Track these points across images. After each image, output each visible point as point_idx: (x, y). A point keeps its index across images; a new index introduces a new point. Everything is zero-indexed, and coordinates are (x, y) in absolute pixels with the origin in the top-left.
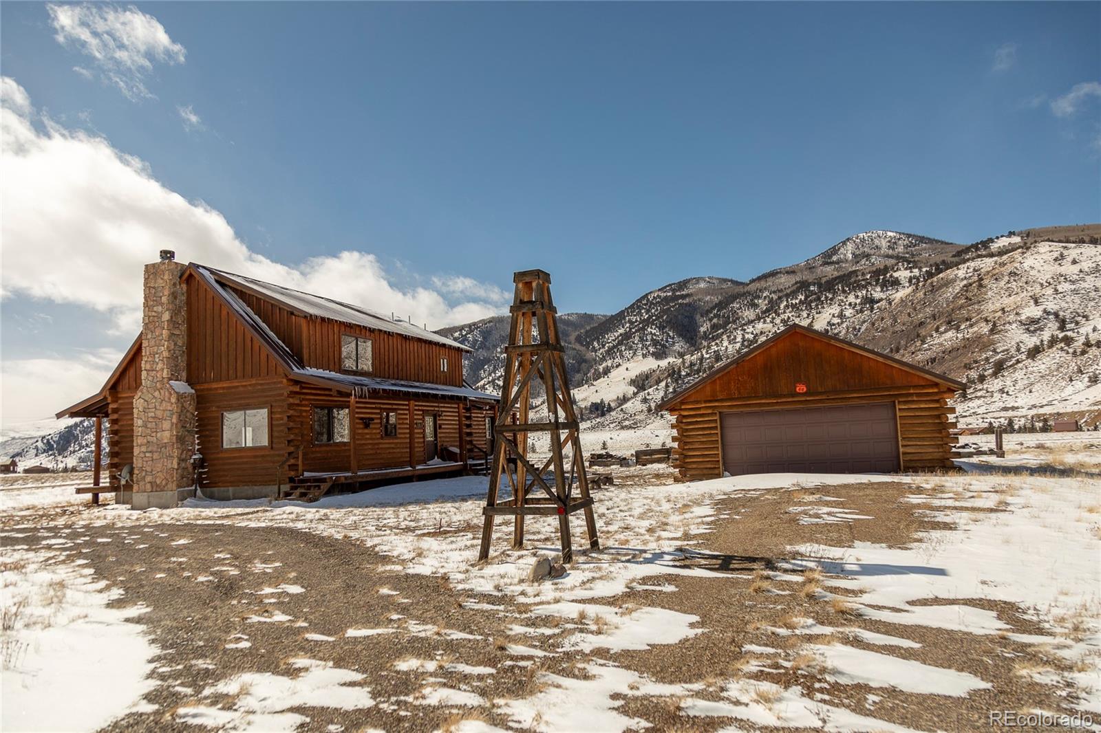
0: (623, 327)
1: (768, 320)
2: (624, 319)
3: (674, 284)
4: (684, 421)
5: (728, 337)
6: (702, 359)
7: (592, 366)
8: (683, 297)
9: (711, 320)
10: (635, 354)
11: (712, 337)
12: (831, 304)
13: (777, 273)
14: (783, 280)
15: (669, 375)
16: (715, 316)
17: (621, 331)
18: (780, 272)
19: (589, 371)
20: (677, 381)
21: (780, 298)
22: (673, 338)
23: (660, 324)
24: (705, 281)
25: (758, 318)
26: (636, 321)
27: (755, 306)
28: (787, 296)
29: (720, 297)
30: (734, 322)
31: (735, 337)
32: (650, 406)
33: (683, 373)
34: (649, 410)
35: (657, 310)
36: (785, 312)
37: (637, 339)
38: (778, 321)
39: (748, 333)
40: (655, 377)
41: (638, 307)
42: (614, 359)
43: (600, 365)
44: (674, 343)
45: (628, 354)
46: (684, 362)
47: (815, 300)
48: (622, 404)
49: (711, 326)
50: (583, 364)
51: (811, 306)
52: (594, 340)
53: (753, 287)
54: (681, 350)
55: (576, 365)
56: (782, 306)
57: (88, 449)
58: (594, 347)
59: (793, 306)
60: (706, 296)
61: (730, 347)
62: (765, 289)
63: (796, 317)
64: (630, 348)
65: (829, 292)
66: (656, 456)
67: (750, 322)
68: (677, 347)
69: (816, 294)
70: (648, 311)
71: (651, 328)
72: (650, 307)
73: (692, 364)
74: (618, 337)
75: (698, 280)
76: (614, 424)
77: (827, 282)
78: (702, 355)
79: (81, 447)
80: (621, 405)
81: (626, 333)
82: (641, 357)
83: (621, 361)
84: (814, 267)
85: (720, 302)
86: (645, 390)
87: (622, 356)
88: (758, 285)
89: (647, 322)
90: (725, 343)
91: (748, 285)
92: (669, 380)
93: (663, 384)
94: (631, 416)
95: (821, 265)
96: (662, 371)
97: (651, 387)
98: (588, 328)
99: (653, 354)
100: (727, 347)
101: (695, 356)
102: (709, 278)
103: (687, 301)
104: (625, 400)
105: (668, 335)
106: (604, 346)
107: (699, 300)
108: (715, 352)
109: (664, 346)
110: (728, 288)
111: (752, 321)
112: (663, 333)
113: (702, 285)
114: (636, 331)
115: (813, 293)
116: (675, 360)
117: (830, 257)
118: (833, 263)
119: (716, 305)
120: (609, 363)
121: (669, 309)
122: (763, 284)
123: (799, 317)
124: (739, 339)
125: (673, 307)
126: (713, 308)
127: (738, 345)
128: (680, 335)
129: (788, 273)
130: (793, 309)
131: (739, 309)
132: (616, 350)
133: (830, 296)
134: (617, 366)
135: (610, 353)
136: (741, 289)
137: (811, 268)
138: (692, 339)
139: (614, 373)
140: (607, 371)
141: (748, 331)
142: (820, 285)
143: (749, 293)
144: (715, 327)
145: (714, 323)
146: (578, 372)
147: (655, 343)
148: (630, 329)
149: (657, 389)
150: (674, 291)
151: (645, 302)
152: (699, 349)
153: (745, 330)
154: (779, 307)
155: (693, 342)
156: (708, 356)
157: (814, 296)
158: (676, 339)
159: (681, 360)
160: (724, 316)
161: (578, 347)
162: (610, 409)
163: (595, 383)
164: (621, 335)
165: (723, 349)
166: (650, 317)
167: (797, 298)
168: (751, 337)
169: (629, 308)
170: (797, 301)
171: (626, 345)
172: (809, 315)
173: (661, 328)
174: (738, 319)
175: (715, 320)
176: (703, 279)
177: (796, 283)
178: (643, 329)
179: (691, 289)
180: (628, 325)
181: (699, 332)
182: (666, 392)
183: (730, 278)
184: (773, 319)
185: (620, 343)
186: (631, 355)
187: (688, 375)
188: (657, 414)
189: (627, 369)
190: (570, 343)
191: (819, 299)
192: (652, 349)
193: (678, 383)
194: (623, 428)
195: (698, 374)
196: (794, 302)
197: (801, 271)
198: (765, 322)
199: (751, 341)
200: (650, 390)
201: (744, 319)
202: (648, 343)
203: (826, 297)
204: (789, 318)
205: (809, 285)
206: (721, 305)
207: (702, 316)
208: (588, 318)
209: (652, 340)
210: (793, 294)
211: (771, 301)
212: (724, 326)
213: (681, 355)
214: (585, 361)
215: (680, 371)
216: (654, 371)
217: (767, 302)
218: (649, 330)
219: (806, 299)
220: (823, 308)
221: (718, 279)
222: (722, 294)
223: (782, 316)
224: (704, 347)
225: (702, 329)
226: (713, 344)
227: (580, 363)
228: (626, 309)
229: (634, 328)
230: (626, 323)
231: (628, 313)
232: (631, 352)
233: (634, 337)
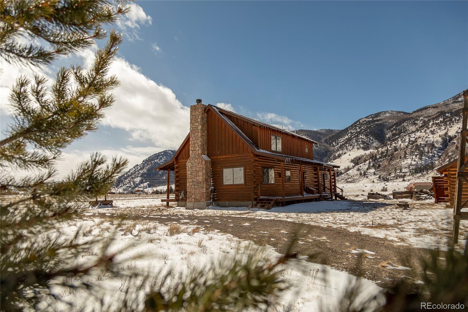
0: (347, 135)
1: (423, 131)
2: (348, 131)
3: (373, 115)
4: (452, 177)
5: (401, 139)
6: (387, 150)
7: (332, 154)
8: (378, 121)
9: (392, 131)
10: (353, 148)
11: (393, 139)
12: (458, 122)
13: (428, 108)
14: (431, 111)
15: (371, 158)
16: (394, 129)
17: (347, 137)
18: (429, 107)
19: (331, 156)
20: (374, 160)
21: (429, 120)
22: (372, 140)
23: (366, 134)
24: (389, 113)
25: (417, 130)
26: (354, 132)
27: (415, 124)
28: (433, 119)
29: (397, 120)
30: (404, 132)
31: (405, 139)
32: (361, 172)
33: (378, 157)
34: (361, 174)
35: (364, 127)
36: (432, 127)
38: (428, 131)
39: (412, 137)
40: (363, 158)
41: (355, 126)
42: (343, 150)
43: (336, 153)
44: (373, 142)
45: (350, 148)
46: (378, 152)
47: (449, 121)
48: (347, 171)
49: (392, 135)
50: (328, 153)
51: (446, 124)
52: (333, 141)
53: (414, 115)
54: (376, 146)
55: (325, 153)
56: (430, 124)
57: (126, 186)
58: (333, 145)
59: (437, 124)
60: (390, 120)
61: (402, 145)
62: (421, 116)
63: (438, 129)
64: (351, 145)
65: (457, 117)
66: (404, 195)
67: (413, 132)
68: (375, 144)
69: (449, 117)
70: (360, 128)
71: (362, 136)
72: (361, 126)
73: (382, 153)
74: (345, 140)
75: (385, 112)
76: (343, 181)
77: (456, 111)
78: (388, 148)
79: (124, 185)
80: (346, 171)
81: (349, 138)
82: (356, 149)
83: (346, 151)
84: (448, 104)
85: (397, 123)
86: (358, 165)
87: (347, 149)
88: (417, 114)
89: (359, 133)
90: (400, 142)
91: (412, 114)
92: (371, 160)
93: (368, 162)
94: (352, 177)
95: (452, 103)
96: (367, 156)
97: (361, 163)
98: (330, 136)
99: (362, 148)
100: (401, 145)
101: (384, 149)
102: (391, 111)
103: (380, 122)
104: (348, 169)
105: (370, 139)
106: (338, 144)
107: (386, 122)
108: (394, 147)
109: (368, 144)
110: (401, 116)
111: (414, 132)
112: (367, 138)
113: (388, 115)
114: (354, 137)
115: (447, 117)
116: (374, 151)
117: (457, 99)
118: (459, 102)
119: (395, 124)
120: (341, 152)
121: (370, 127)
122: (420, 113)
123: (440, 129)
124: (407, 140)
125: (372, 125)
126: (393, 126)
127: (406, 144)
128: (376, 139)
129: (433, 107)
130: (436, 125)
131: (407, 126)
132: (344, 146)
133: (458, 118)
134: (345, 154)
135: (341, 147)
136: (408, 116)
137: (446, 105)
138: (382, 140)
139: (343, 157)
140: (339, 156)
141: (412, 136)
142: (452, 113)
143: (412, 118)
144: (394, 135)
145: (394, 133)
146: (326, 156)
147: (363, 143)
148: (351, 136)
149: (365, 164)
150: (373, 118)
151: (358, 123)
152: (386, 145)
153: (410, 136)
154: (429, 125)
155: (383, 142)
156: (391, 149)
157: (448, 119)
158: (374, 140)
159: (377, 150)
160: (399, 129)
161: (326, 144)
162: (341, 173)
163: (334, 161)
164: (346, 139)
165: (399, 145)
166: (361, 131)
167: (438, 120)
168: (413, 139)
170: (439, 121)
171: (349, 144)
172: (445, 128)
173: (367, 135)
174: (406, 130)
175: (394, 132)
176: (388, 112)
177: (438, 112)
178: (358, 136)
179: (382, 117)
180: (350, 134)
181: (386, 137)
182: (369, 166)
183: (402, 111)
184: (426, 130)
185: (346, 143)
186: (352, 148)
187: (380, 158)
188: (365, 176)
189: (349, 155)
190: (322, 143)
191: (451, 120)
192: (362, 146)
193: (375, 162)
194: (347, 182)
195: (385, 157)
196: (437, 122)
197: (441, 106)
198: (421, 132)
199: (414, 141)
200: (361, 165)
201: (409, 131)
202: (360, 143)
203: (455, 119)
204: (434, 130)
205: (446, 113)
206: (397, 124)
207: (387, 130)
208: (331, 131)
209: (362, 141)
210: (437, 118)
211: (424, 122)
212: (399, 134)
213: (377, 148)
214: (329, 151)
215: (376, 156)
216: (363, 156)
217: (422, 122)
218: (360, 136)
219: (444, 120)
220: (454, 124)
221: (396, 111)
222: (398, 119)
223: (431, 129)
224: (389, 144)
225: (387, 136)
226: (393, 143)
227: (326, 152)
228: (349, 127)
229: (353, 136)
230: (349, 133)
231: (350, 129)
232: (351, 147)
233: (353, 140)
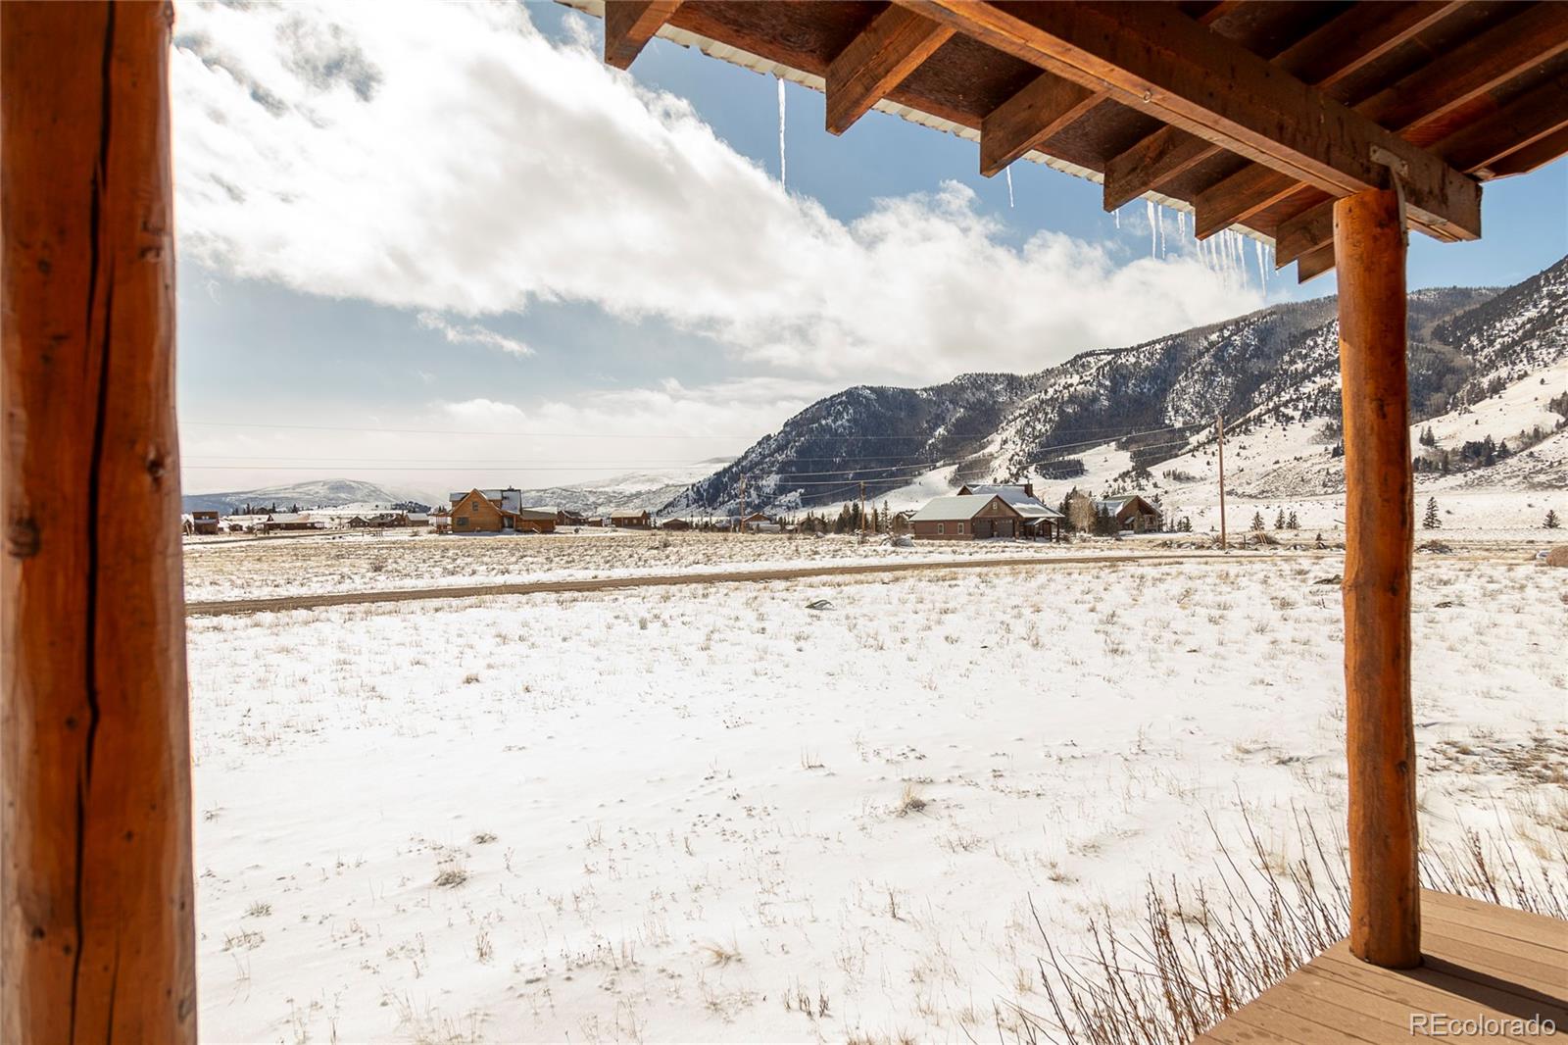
0: (1535, 306)
2: (1539, 290)
7: (1465, 380)
17: (1532, 313)
19: (1459, 388)
42: (1514, 364)
43: (1483, 376)
45: (1543, 354)
48: (1531, 445)
52: (1471, 333)
55: (1434, 378)
57: (738, 501)
58: (1470, 346)
64: (1551, 343)
74: (1524, 324)
76: (1515, 480)
79: (731, 497)
80: (1527, 446)
81: (1542, 316)
83: (1528, 368)
87: (1531, 359)
94: (1551, 466)
98: (1459, 313)
104: (1538, 436)
106: (1491, 343)
120: (1503, 372)
132: (1518, 349)
134: (1520, 378)
135: (1506, 354)
139: (1512, 390)
140: (1497, 387)
146: (1438, 389)
148: (1552, 309)
161: (1437, 346)
162: (1505, 453)
163: (1472, 408)
164: (1530, 320)
169: (1549, 270)
171: (1541, 338)
180: (1546, 302)
185: (1529, 335)
186: (1552, 356)
189: (1542, 382)
190: (1422, 341)
194: (1533, 486)
208: (1462, 295)
214: (1453, 371)
227: (1441, 375)
228: (1542, 273)
229: (1559, 307)
230: (1541, 298)
231: (1547, 280)
232: (1552, 350)
233: (1561, 323)
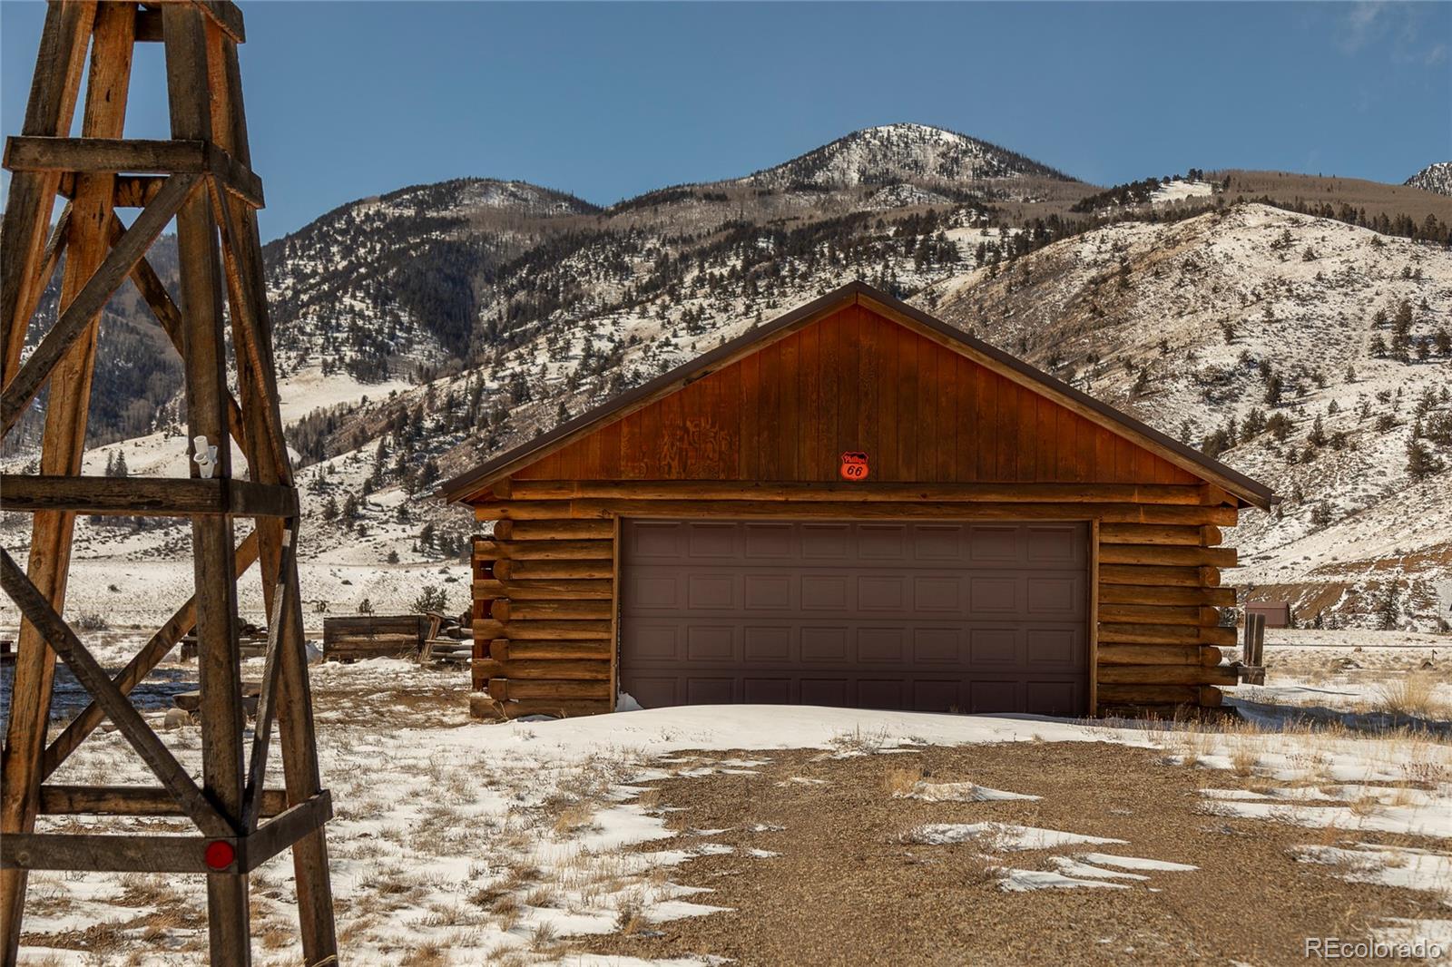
1: (653, 310)
3: (423, 188)
5: (552, 342)
6: (479, 391)
8: (445, 225)
9: (510, 293)
10: (302, 360)
11: (510, 336)
12: (802, 288)
13: (684, 195)
14: (695, 214)
15: (390, 426)
16: (523, 284)
18: (691, 194)
20: (409, 442)
21: (684, 258)
22: (409, 330)
23: (378, 289)
24: (504, 190)
25: (629, 303)
26: (314, 273)
27: (623, 270)
28: (703, 255)
29: (538, 238)
30: (568, 305)
31: (568, 343)
32: (332, 503)
33: (428, 424)
34: (330, 513)
35: (372, 250)
36: (693, 295)
37: (311, 323)
38: (675, 314)
39: (600, 337)
40: (352, 426)
41: (324, 237)
44: (410, 342)
46: (431, 396)
47: (767, 273)
49: (509, 311)
50: (156, 376)
51: (755, 287)
53: (621, 222)
54: (427, 364)
56: (688, 279)
59: (716, 282)
60: (504, 230)
61: (553, 367)
62: (652, 230)
63: (719, 310)
65: (801, 259)
66: (384, 637)
67: (609, 310)
68: (417, 354)
69: (769, 258)
70: (347, 251)
71: (354, 297)
72: (354, 240)
73: (452, 403)
75: (487, 186)
77: (799, 233)
78: (481, 382)
82: (318, 372)
84: (770, 193)
85: (537, 250)
86: (323, 459)
88: (634, 218)
89: (343, 281)
90: (542, 357)
91: (610, 215)
92: (390, 439)
93: (372, 448)
95: (787, 190)
96: (373, 415)
97: (339, 453)
99: (353, 367)
100: (545, 369)
101: (462, 383)
102: (516, 184)
103: (453, 236)
105: (397, 320)
107: (485, 239)
108: (513, 376)
109: (382, 348)
110: (562, 215)
111: (613, 309)
112: (384, 313)
113: (496, 200)
114: (312, 301)
115: (762, 255)
116: (410, 388)
117: (810, 172)
118: (814, 188)
119: (527, 258)
121: (403, 252)
122: (646, 218)
123: (726, 310)
124: (577, 350)
125: (416, 247)
126: (518, 264)
127: (573, 366)
128: (428, 324)
129: (708, 197)
130: (713, 288)
131: (582, 274)
133: (802, 268)
136: (591, 224)
137: (763, 194)
138: (458, 337)
141: (601, 331)
142: (780, 238)
143: (610, 235)
144: (519, 313)
145: (519, 303)
147: (360, 337)
149: (356, 460)
150: (421, 205)
151: (340, 225)
152: (473, 366)
153: (593, 328)
154: (681, 281)
155: (461, 345)
156: (495, 385)
157: (765, 264)
158: (417, 333)
159: (425, 388)
160: (543, 287)
165: (534, 370)
166: (352, 268)
167: (724, 264)
168: (605, 346)
170: (725, 271)
172: (748, 308)
173: (380, 299)
174: (579, 298)
175: (521, 296)
176: (499, 185)
177: (727, 225)
178: (331, 297)
179: (466, 207)
181: (479, 320)
182: (378, 470)
183: (567, 192)
184: (665, 307)
187: (440, 429)
188: (350, 526)
191: (775, 271)
192: (349, 353)
193: (411, 448)
195: (466, 428)
196: (717, 272)
197: (742, 197)
198: (643, 314)
199: (607, 359)
200: (337, 461)
201: (592, 301)
202: (341, 336)
203: (793, 270)
204: (702, 310)
205: (756, 233)
206: (539, 259)
207: (489, 281)
209: (353, 328)
210: (717, 253)
211: (663, 262)
212: (542, 313)
213: (427, 376)
215: (419, 417)
216: (351, 411)
217: (652, 264)
218: (347, 300)
219: (745, 268)
220: (784, 294)
221: (540, 190)
222: (543, 230)
223: (687, 304)
224: (488, 362)
225: (487, 315)
226: (512, 355)
